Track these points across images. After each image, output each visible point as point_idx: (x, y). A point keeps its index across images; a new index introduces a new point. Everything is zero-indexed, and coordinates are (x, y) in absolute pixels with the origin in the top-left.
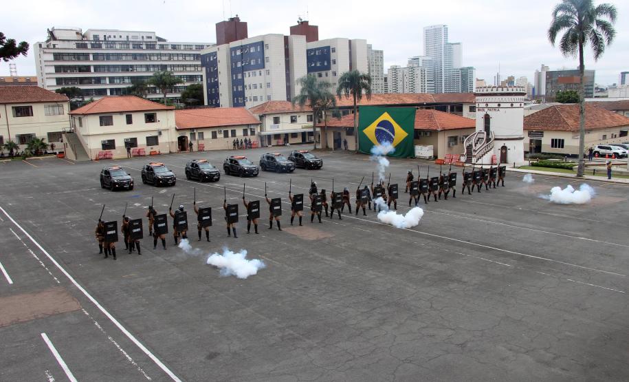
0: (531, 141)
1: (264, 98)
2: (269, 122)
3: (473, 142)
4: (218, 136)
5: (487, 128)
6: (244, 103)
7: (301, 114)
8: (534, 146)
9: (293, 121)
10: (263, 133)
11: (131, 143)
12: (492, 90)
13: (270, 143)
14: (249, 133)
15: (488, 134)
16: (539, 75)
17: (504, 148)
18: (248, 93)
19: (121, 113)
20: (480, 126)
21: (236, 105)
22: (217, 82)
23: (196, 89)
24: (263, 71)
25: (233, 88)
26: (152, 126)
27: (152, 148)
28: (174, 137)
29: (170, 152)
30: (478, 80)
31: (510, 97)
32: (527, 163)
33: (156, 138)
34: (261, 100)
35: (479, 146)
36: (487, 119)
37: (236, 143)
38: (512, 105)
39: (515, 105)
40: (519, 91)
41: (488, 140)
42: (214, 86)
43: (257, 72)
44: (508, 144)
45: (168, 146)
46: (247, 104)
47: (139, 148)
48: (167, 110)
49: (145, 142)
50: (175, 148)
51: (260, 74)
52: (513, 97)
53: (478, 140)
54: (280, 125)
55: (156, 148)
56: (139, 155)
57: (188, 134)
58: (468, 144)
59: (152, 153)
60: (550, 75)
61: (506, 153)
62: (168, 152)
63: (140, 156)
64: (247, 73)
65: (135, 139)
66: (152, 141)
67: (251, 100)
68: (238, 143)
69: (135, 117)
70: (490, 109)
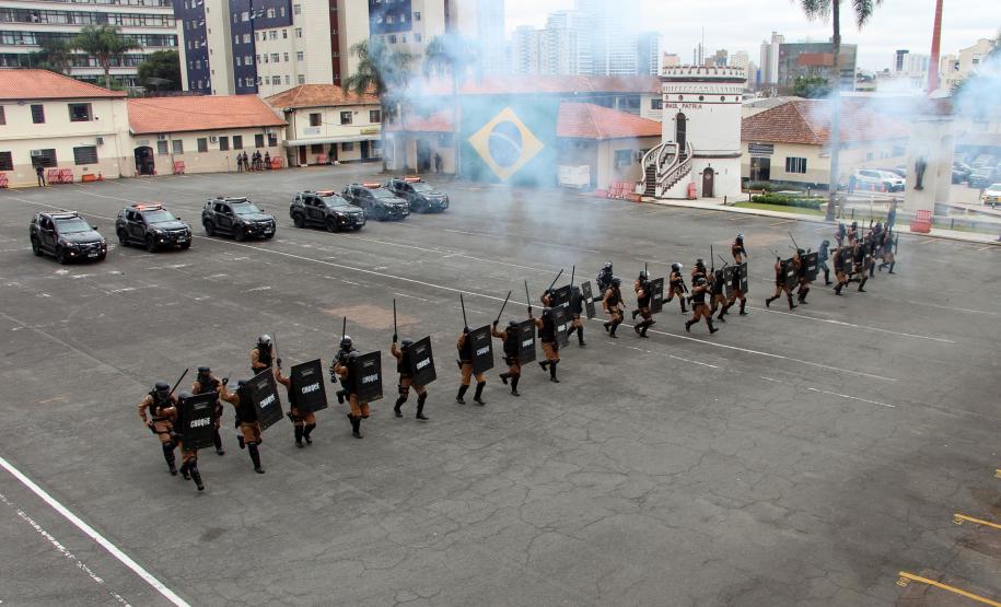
0: (753, 160)
1: (292, 80)
2: (302, 122)
3: (657, 160)
4: (210, 147)
5: (681, 137)
6: (256, 87)
7: (358, 109)
8: (757, 168)
9: (345, 120)
10: (292, 143)
11: (44, 160)
12: (690, 72)
13: (304, 160)
14: (266, 141)
15: (682, 148)
16: (767, 49)
17: (709, 171)
18: (263, 70)
19: (21, 101)
20: (669, 134)
21: (241, 91)
22: (206, 48)
23: (166, 61)
24: (289, 30)
25: (235, 61)
26: (82, 128)
27: (85, 169)
28: (128, 149)
29: (121, 177)
30: (666, 55)
31: (720, 85)
32: (746, 197)
33: (93, 150)
34: (288, 83)
35: (666, 166)
36: (681, 121)
37: (242, 160)
38: (723, 99)
39: (728, 99)
40: (734, 76)
41: (682, 157)
42: (199, 55)
43: (280, 31)
44: (715, 165)
45: (116, 165)
46: (260, 88)
47: (60, 167)
48: (112, 98)
49: (71, 157)
50: (130, 169)
51: (285, 36)
52: (724, 85)
53: (665, 158)
54: (322, 128)
55: (93, 169)
56: (61, 181)
57: (153, 144)
58: (648, 164)
59: (86, 179)
60: (786, 49)
61: (712, 179)
62: (117, 176)
63: (61, 183)
64: (260, 33)
65: (52, 152)
66: (86, 155)
67: (268, 82)
68: (246, 159)
69: (48, 109)
70: (687, 104)
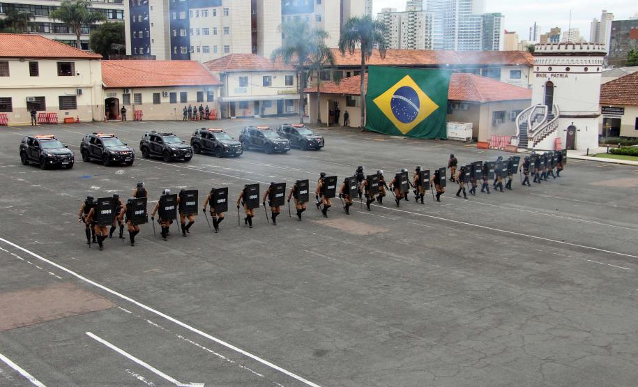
0: (605, 120)
1: (219, 49)
2: (233, 82)
3: (528, 118)
4: (163, 100)
5: (549, 101)
6: (189, 54)
7: (277, 74)
8: (609, 126)
9: (266, 83)
10: (226, 99)
11: (36, 105)
12: (559, 48)
13: (233, 114)
14: (205, 98)
15: (550, 109)
17: (572, 128)
18: (195, 41)
19: (22, 59)
20: (538, 97)
21: (176, 56)
22: (147, 22)
24: (218, 9)
25: (172, 33)
26: (66, 81)
27: (67, 113)
28: (100, 98)
29: (94, 121)
31: (583, 58)
32: (604, 150)
33: (73, 98)
34: (215, 51)
35: (536, 125)
36: (550, 87)
38: (586, 69)
39: (590, 69)
40: (596, 50)
41: (550, 117)
42: (141, 29)
43: (210, 10)
44: (578, 123)
45: (90, 111)
46: (192, 55)
47: (47, 111)
48: (90, 59)
49: (57, 104)
50: (101, 115)
51: (215, 14)
52: (588, 58)
53: (536, 117)
54: (248, 88)
55: (72, 114)
56: (49, 122)
57: (119, 96)
58: (521, 122)
59: (67, 121)
60: (617, 25)
61: (574, 135)
62: (91, 120)
63: (48, 123)
64: (194, 11)
65: (43, 99)
66: (68, 102)
67: (199, 51)
68: (190, 111)
69: (42, 66)
70: (555, 74)
